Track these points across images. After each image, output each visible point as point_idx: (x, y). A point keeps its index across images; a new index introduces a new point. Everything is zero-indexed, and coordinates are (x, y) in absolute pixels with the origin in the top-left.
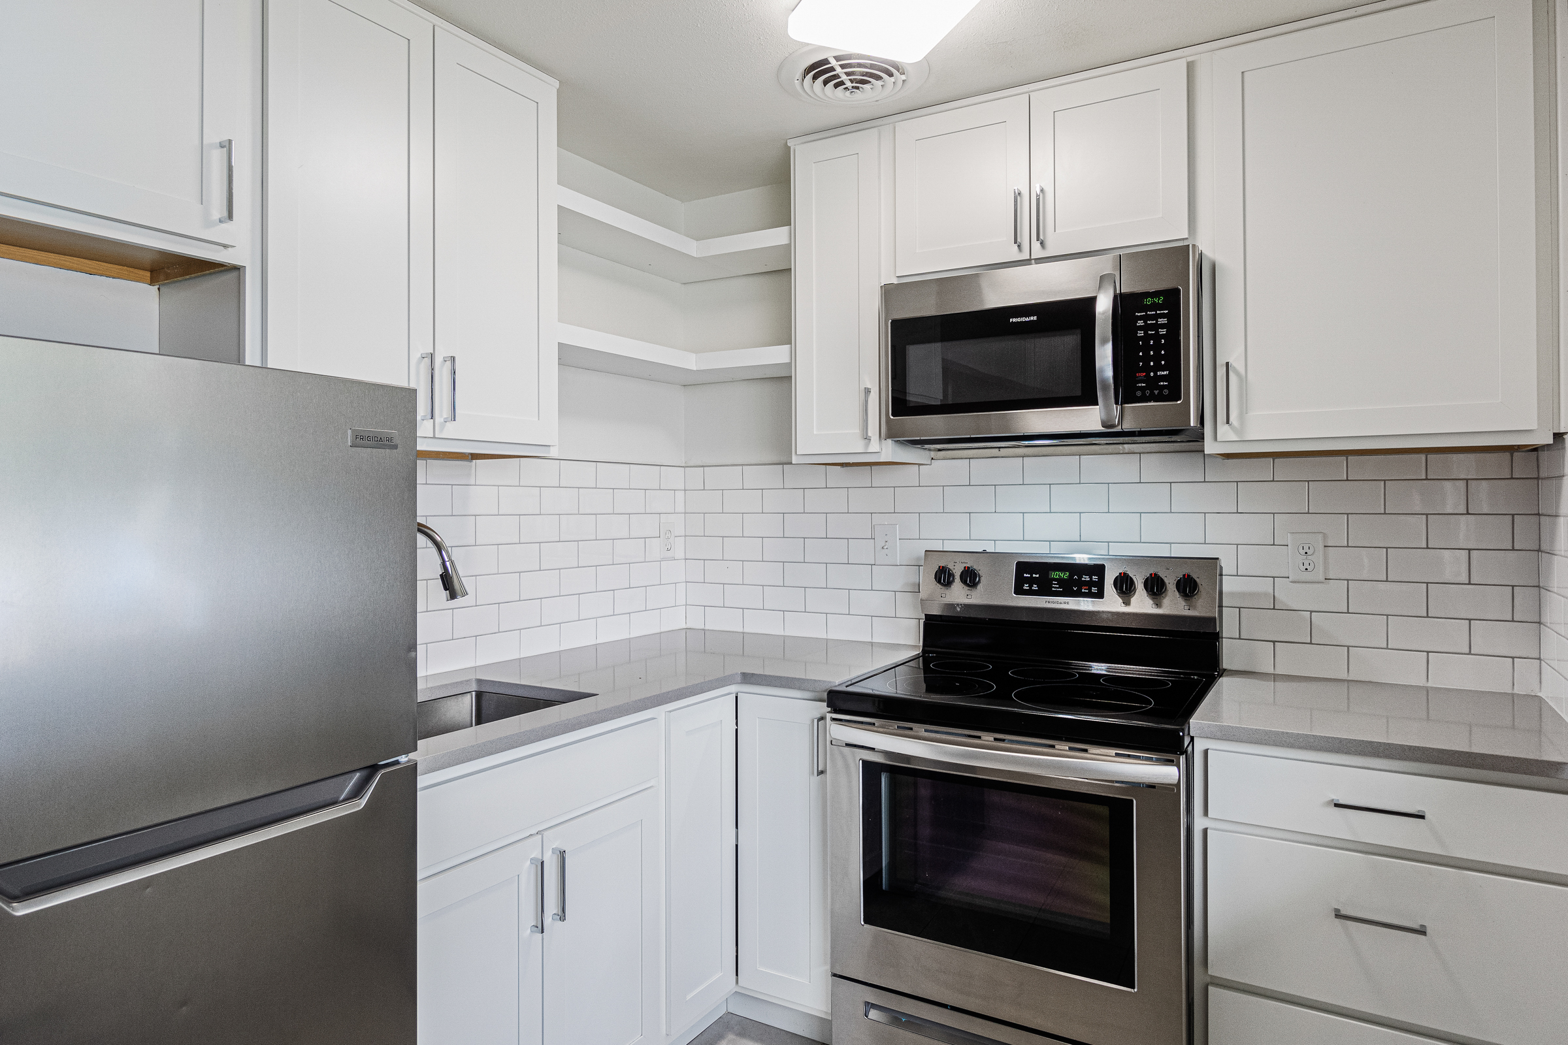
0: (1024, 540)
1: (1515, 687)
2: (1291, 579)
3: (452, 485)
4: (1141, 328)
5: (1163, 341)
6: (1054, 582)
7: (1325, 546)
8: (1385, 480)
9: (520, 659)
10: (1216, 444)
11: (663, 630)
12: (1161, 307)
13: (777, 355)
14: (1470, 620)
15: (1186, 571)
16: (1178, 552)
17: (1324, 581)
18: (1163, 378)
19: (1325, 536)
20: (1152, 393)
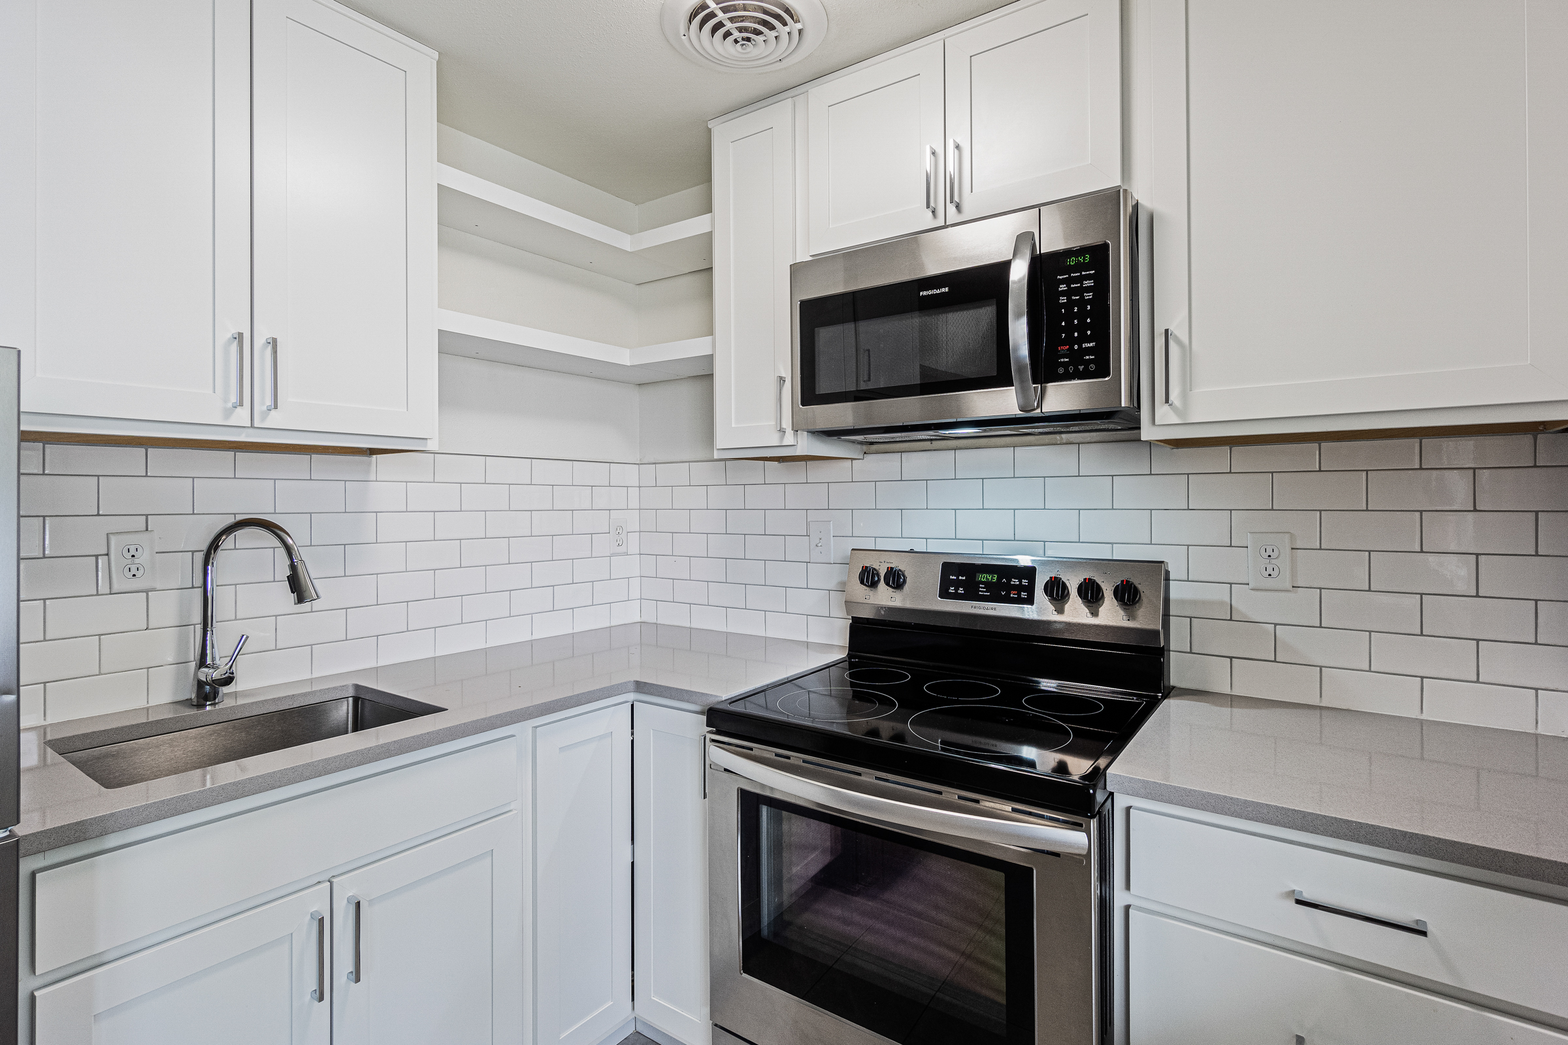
0: (956, 539)
1: (1539, 724)
2: (1251, 586)
3: (345, 481)
4: (1063, 293)
5: (1089, 307)
6: (981, 586)
7: (1292, 549)
8: (1367, 471)
9: (435, 658)
10: (1155, 428)
11: (613, 624)
12: (1086, 267)
13: (698, 347)
14: (1478, 641)
15: (1125, 576)
16: (1121, 554)
17: (1291, 589)
18: (1089, 351)
19: (1292, 537)
20: (1076, 369)
